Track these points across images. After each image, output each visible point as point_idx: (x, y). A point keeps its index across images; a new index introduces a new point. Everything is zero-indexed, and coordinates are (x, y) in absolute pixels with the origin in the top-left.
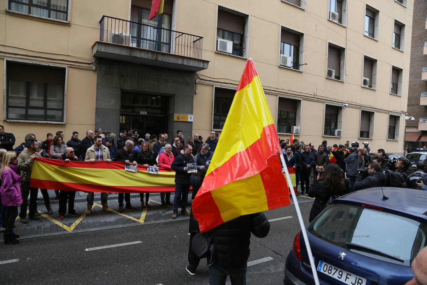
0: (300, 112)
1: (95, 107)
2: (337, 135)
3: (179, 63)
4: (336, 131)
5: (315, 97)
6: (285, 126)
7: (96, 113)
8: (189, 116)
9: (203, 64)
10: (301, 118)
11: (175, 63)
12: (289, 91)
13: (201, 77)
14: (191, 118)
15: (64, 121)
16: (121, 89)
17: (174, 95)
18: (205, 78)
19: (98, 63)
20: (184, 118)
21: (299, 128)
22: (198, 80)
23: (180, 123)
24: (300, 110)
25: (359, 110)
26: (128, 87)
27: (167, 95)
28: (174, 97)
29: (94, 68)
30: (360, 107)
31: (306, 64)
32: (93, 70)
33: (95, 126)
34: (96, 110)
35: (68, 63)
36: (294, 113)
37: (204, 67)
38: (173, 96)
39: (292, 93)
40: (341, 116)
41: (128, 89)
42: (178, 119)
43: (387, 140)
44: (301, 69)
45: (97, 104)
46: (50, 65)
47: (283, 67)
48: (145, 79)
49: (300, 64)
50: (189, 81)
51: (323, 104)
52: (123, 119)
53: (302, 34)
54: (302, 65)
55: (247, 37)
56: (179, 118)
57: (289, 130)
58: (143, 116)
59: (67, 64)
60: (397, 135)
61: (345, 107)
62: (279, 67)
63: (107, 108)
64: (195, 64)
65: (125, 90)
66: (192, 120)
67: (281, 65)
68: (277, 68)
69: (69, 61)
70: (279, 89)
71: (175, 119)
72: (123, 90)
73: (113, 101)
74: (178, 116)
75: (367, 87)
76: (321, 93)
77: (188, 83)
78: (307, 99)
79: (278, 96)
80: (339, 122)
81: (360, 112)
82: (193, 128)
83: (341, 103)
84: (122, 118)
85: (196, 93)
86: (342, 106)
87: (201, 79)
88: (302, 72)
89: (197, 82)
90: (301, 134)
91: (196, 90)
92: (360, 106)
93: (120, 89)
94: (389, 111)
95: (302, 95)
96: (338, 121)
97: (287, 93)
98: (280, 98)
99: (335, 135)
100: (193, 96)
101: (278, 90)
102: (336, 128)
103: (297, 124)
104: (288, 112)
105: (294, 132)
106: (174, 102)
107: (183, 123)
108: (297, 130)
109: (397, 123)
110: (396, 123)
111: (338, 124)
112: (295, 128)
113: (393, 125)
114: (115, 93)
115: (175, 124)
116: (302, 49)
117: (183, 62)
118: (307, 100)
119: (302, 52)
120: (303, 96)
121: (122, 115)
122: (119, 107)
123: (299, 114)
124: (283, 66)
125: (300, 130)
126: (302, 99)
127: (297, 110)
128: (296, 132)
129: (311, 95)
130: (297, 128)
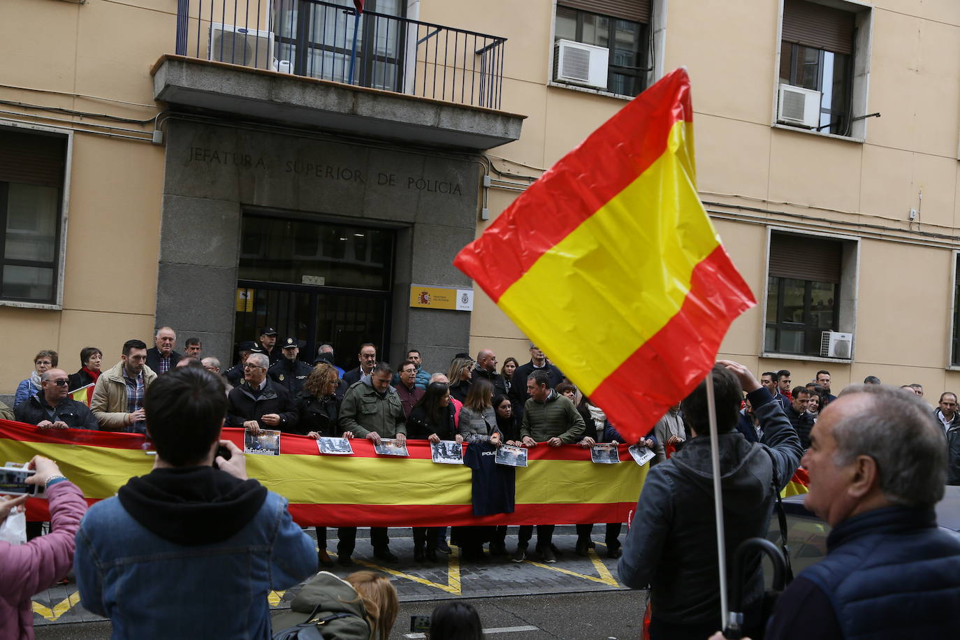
0: (854, 284)
1: (159, 258)
3: (425, 124)
5: (915, 229)
6: (799, 329)
7: (160, 279)
8: (460, 293)
9: (505, 126)
10: (856, 302)
11: (414, 122)
12: (812, 211)
13: (499, 167)
14: (465, 300)
15: (59, 299)
16: (242, 204)
17: (413, 224)
18: (514, 171)
19: (171, 122)
20: (443, 299)
21: (848, 337)
22: (489, 179)
23: (429, 316)
24: (854, 276)
26: (263, 198)
27: (387, 223)
28: (410, 232)
29: (157, 136)
31: (878, 115)
32: (156, 145)
33: (156, 318)
34: (160, 268)
35: (76, 120)
36: (833, 286)
37: (506, 136)
38: (408, 227)
39: (822, 218)
41: (263, 205)
42: (424, 301)
44: (861, 131)
45: (163, 249)
46: (19, 125)
47: (789, 128)
48: (319, 173)
49: (857, 114)
50: (461, 181)
51: (946, 253)
52: (248, 298)
53: (866, 10)
54: (863, 118)
55: (660, 30)
56: (426, 297)
57: (814, 345)
58: (313, 290)
59: (73, 124)
62: (774, 128)
63: (196, 262)
64: (478, 125)
65: (254, 208)
66: (469, 307)
67: (783, 123)
68: (767, 131)
69: (78, 114)
70: (771, 203)
71: (415, 301)
72: (247, 207)
73: (215, 242)
74: (425, 293)
76: (935, 216)
77: (458, 188)
78: (881, 235)
79: (770, 228)
82: (472, 332)
84: (246, 295)
85: (485, 220)
87: (499, 174)
88: (861, 144)
89: (487, 183)
90: (857, 358)
91: (484, 209)
93: (238, 205)
95: (863, 221)
97: (802, 217)
98: (775, 234)
100: (475, 230)
101: (770, 209)
103: (842, 322)
104: (806, 282)
105: (831, 353)
106: (412, 248)
107: (438, 315)
108: (842, 345)
112: (834, 337)
114: (223, 217)
115: (414, 317)
116: (865, 61)
117: (440, 119)
118: (880, 239)
119: (863, 74)
120: (866, 226)
121: (243, 285)
122: (234, 262)
123: (851, 289)
124: (788, 124)
125: (855, 345)
126: (862, 238)
127: (843, 276)
128: (839, 351)
129: (897, 223)
130: (843, 337)
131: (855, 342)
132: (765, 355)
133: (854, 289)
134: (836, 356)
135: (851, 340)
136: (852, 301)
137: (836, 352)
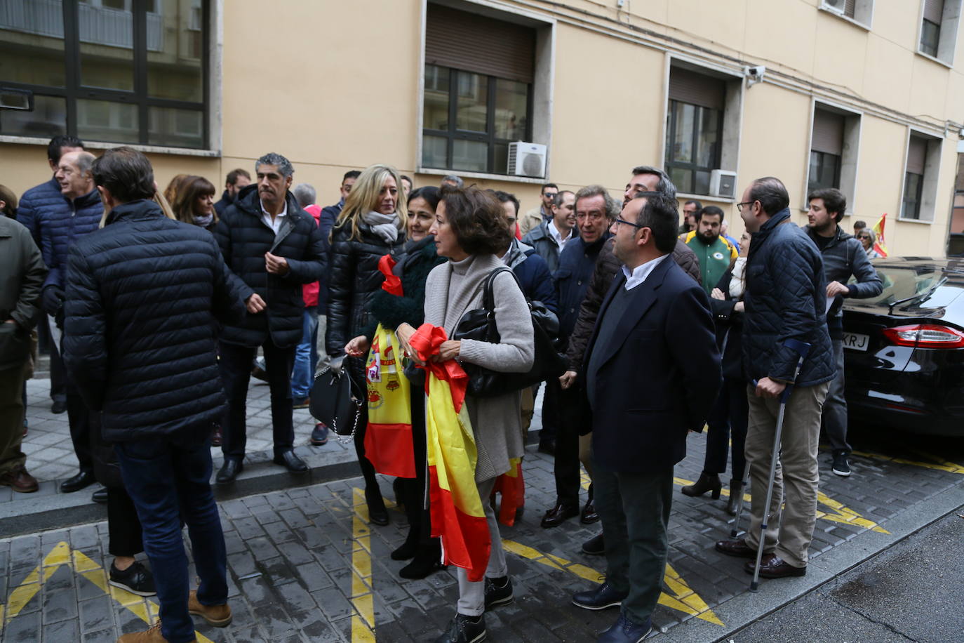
0: (549, 82)
2: (717, 193)
4: (717, 175)
5: (623, 19)
6: (481, 141)
10: (551, 105)
21: (543, 149)
25: (807, 99)
30: (809, 88)
36: (524, 86)
40: (737, 119)
43: (898, 221)
51: (660, 55)
60: (926, 203)
61: (751, 82)
75: (839, 11)
80: (730, 141)
81: (810, 107)
83: (737, 64)
86: (740, 75)
92: (812, 85)
94: (908, 117)
96: (725, 137)
99: (711, 191)
102: (716, 163)
103: (535, 133)
104: (490, 77)
105: (519, 170)
108: (533, 160)
109: (930, 161)
110: (928, 163)
111: (726, 149)
112: (523, 149)
113: (917, 171)
118: (582, 26)
120: (564, 6)
123: (546, 87)
125: (551, 161)
126: (559, 21)
127: (536, 73)
128: (528, 167)
129: (602, 9)
130: (534, 149)
131: (550, 157)
132: (422, 171)
133: (549, 87)
134: (525, 174)
135: (544, 153)
136: (546, 103)
137: (525, 168)
